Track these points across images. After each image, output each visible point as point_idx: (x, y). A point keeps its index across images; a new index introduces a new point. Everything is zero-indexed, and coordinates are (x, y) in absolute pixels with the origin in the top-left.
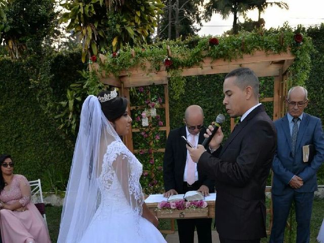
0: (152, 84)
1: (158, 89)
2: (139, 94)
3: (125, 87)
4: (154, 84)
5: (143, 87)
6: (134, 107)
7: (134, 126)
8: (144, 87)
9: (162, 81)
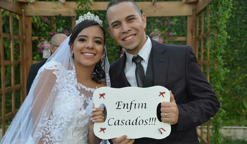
0: (58, 15)
1: (64, 21)
2: (43, 24)
3: (26, 15)
4: (60, 15)
5: (47, 17)
6: (36, 38)
7: (35, 58)
8: (49, 18)
9: (70, 13)
